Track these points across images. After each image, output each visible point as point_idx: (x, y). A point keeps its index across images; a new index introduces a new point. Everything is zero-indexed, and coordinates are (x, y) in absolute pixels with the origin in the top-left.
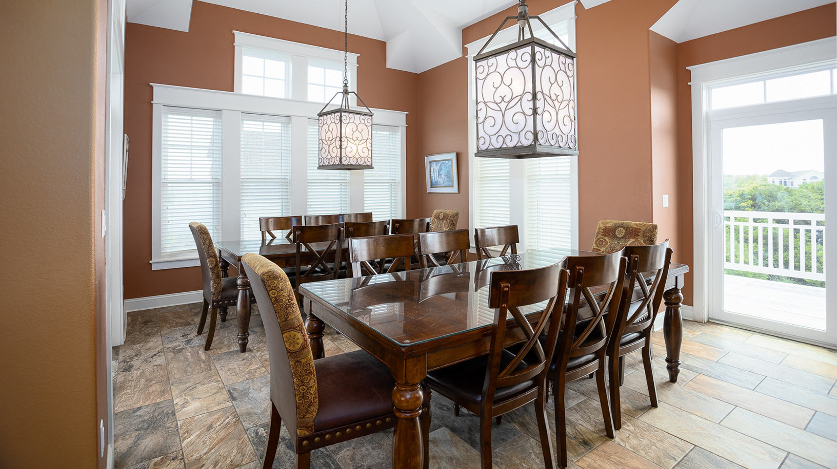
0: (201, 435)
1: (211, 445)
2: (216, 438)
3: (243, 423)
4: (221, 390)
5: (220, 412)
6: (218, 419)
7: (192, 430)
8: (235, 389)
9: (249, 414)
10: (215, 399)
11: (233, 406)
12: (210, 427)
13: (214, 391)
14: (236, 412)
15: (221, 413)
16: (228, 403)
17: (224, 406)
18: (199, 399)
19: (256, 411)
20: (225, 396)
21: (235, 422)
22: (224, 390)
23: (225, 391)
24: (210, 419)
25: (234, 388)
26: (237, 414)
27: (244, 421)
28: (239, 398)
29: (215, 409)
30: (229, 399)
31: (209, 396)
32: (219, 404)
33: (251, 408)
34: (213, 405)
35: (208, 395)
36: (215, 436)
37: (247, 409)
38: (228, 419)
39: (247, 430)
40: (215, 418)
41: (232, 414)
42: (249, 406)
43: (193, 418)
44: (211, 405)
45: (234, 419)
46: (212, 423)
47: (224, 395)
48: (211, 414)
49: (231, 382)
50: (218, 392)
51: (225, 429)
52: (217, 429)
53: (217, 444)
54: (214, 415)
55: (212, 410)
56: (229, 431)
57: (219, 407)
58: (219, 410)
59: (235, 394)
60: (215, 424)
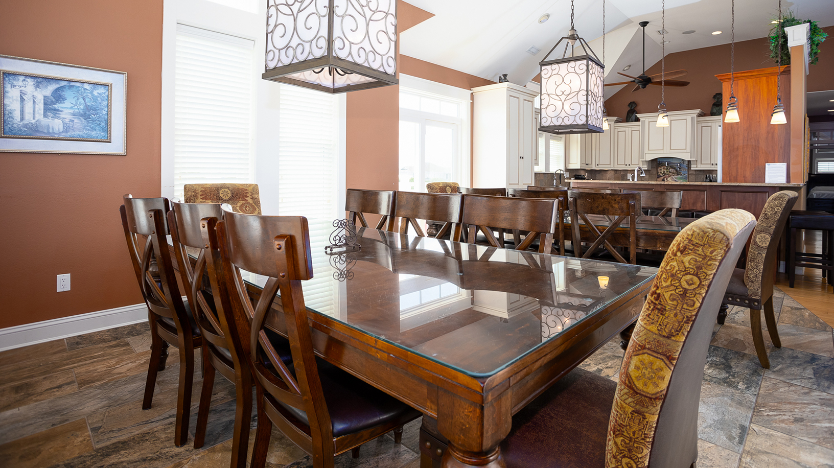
0: (814, 420)
1: (806, 407)
2: (796, 408)
3: (754, 401)
4: (752, 451)
5: (775, 427)
6: (783, 421)
7: (826, 432)
8: (731, 438)
9: (740, 403)
10: (772, 445)
11: (751, 422)
12: (797, 420)
13: (765, 457)
14: (753, 414)
15: (774, 425)
16: (756, 428)
17: (763, 429)
18: (798, 463)
19: (729, 401)
20: (753, 440)
21: (763, 407)
22: (747, 448)
23: (748, 445)
24: (793, 427)
25: (730, 440)
26: (754, 412)
27: (752, 402)
28: (735, 424)
29: (780, 434)
30: (750, 432)
31: (779, 455)
32: (770, 436)
33: (731, 406)
34: (779, 440)
35: (780, 459)
36: (796, 410)
37: (737, 408)
38: (770, 414)
39: (755, 395)
40: (787, 424)
41: (761, 416)
42: (731, 409)
43: (819, 443)
44: (783, 441)
45: (762, 409)
46: (793, 422)
47: (751, 441)
48: (789, 432)
49: (725, 453)
50: (759, 451)
51: (780, 408)
52: (790, 414)
53: (798, 403)
54: (786, 429)
55: (785, 435)
56: (776, 404)
57: (772, 432)
58: (775, 429)
59: (736, 432)
60: (788, 419)
